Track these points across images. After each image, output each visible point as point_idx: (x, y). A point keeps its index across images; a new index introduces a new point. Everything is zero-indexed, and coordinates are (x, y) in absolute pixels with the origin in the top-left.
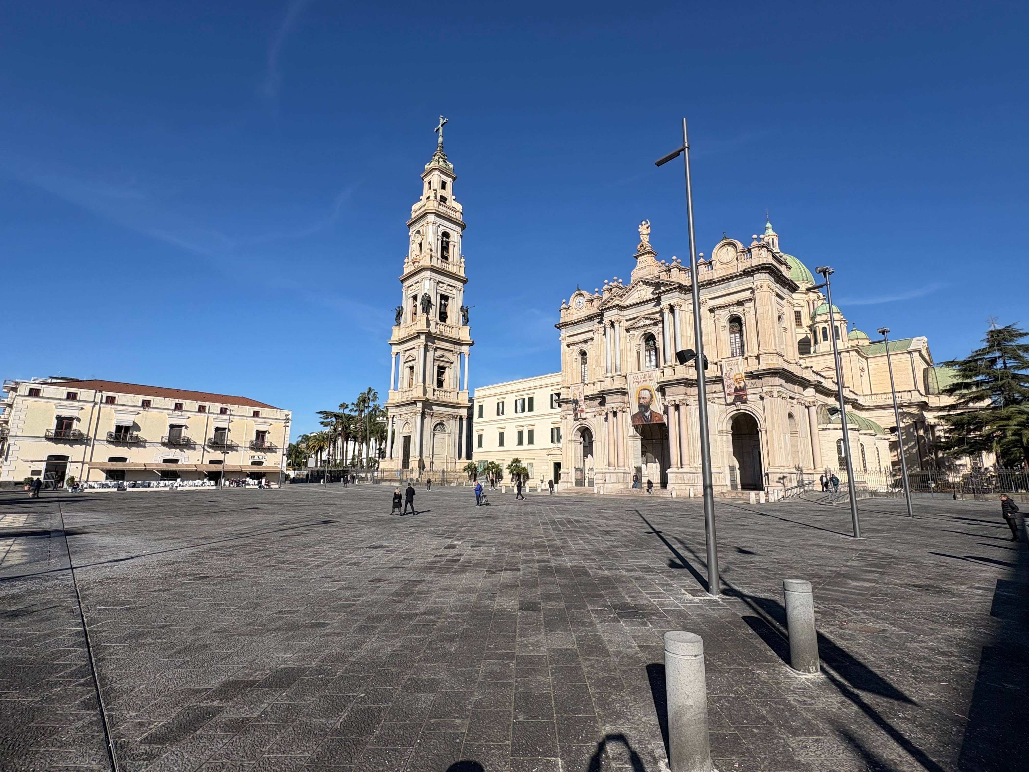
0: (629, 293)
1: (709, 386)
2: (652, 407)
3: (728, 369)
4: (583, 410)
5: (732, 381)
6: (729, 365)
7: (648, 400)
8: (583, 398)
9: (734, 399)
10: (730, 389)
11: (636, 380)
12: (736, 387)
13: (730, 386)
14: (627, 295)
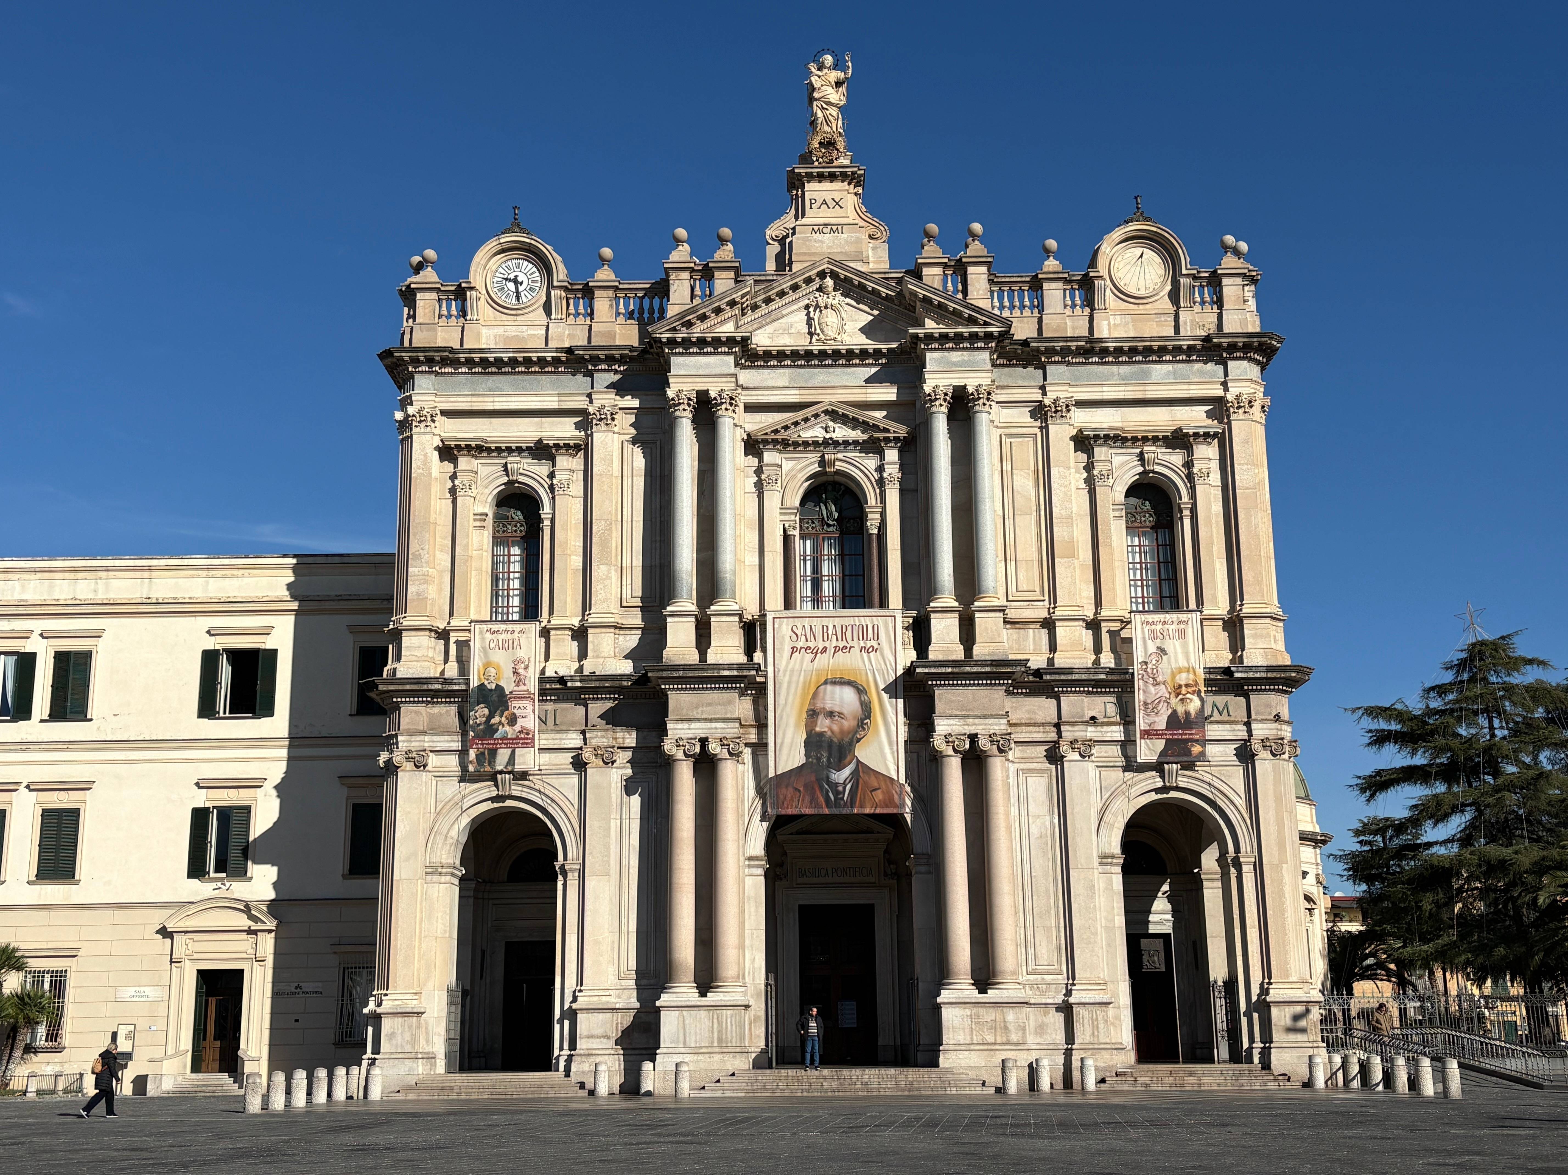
0: (773, 306)
1: (1073, 698)
2: (865, 753)
3: (1152, 648)
4: (525, 739)
5: (1163, 691)
6: (1154, 636)
7: (849, 724)
8: (533, 686)
9: (1162, 754)
10: (1153, 718)
11: (801, 643)
12: (1175, 712)
13: (1150, 707)
14: (764, 309)
